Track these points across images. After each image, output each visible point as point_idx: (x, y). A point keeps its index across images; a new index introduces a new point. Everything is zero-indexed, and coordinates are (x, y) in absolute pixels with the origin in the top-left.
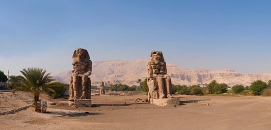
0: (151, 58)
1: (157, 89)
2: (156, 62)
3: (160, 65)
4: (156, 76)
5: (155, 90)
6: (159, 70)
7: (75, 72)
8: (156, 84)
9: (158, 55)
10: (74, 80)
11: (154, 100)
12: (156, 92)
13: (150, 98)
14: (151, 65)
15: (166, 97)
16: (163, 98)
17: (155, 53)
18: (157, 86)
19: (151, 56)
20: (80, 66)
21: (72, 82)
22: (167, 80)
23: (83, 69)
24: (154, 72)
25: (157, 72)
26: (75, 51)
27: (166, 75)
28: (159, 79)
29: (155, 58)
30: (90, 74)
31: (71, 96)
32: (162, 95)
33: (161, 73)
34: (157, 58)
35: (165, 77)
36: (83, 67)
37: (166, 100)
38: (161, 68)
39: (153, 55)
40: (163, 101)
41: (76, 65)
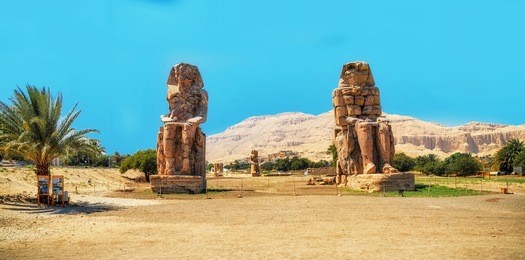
1: (355, 152)
2: (355, 89)
3: (365, 96)
4: (354, 121)
5: (351, 153)
6: (362, 107)
7: (171, 116)
8: (354, 141)
9: (359, 70)
11: (349, 178)
12: (352, 160)
13: (341, 174)
14: (341, 95)
15: (378, 169)
16: (371, 172)
17: (351, 67)
18: (357, 144)
19: (343, 75)
20: (182, 103)
21: (161, 139)
22: (380, 130)
24: (349, 112)
26: (173, 69)
27: (380, 118)
28: (361, 125)
29: (352, 79)
32: (370, 166)
33: (366, 115)
35: (374, 123)
37: (378, 177)
38: (367, 103)
39: (348, 72)
40: (372, 180)
41: (173, 100)
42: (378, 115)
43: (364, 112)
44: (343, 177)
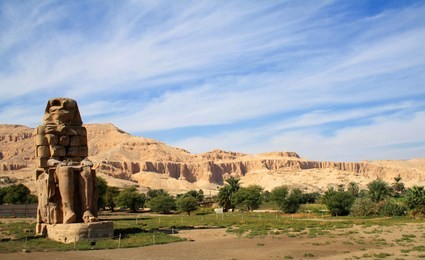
0: (48, 115)
1: (55, 198)
2: (60, 128)
3: (71, 136)
4: (56, 164)
5: (51, 200)
6: (67, 148)
8: (53, 184)
9: (65, 108)
12: (53, 207)
13: (41, 222)
14: (44, 133)
15: (78, 219)
16: (70, 221)
17: (56, 103)
18: (57, 189)
19: (48, 110)
22: (83, 174)
24: (52, 153)
25: (62, 153)
28: (62, 170)
29: (56, 117)
32: (68, 214)
33: (71, 157)
34: (61, 118)
35: (79, 167)
37: (77, 227)
38: (72, 144)
39: (53, 108)
40: (70, 231)
42: (83, 158)
44: (43, 225)
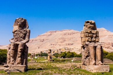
2: (89, 31)
3: (93, 34)
4: (88, 44)
5: (87, 57)
6: (92, 38)
7: (14, 39)
9: (91, 24)
10: (12, 47)
11: (86, 66)
13: (83, 64)
14: (84, 33)
17: (88, 22)
18: (89, 53)
20: (19, 34)
21: (9, 49)
23: (21, 37)
24: (87, 40)
25: (90, 40)
26: (16, 20)
27: (98, 43)
29: (88, 27)
30: (28, 42)
31: (8, 62)
32: (93, 62)
34: (90, 27)
35: (96, 45)
36: (22, 35)
41: (15, 33)
43: (92, 40)
